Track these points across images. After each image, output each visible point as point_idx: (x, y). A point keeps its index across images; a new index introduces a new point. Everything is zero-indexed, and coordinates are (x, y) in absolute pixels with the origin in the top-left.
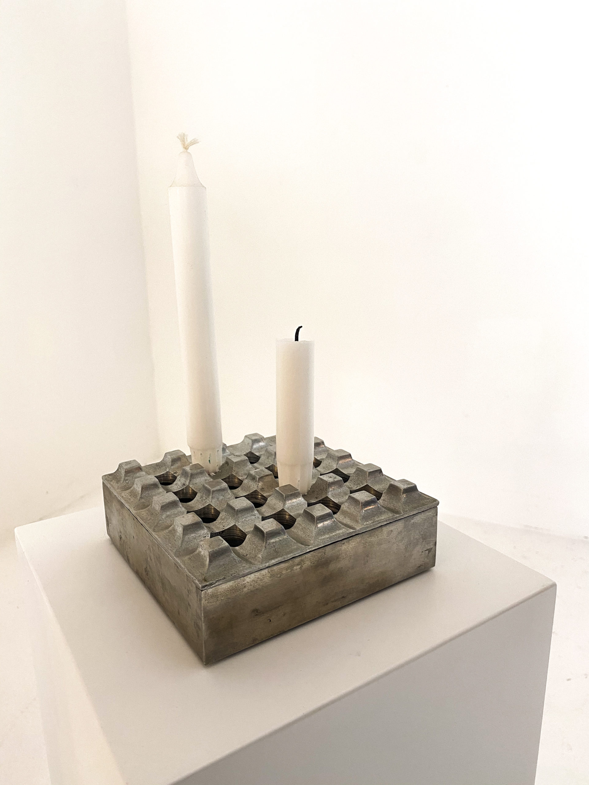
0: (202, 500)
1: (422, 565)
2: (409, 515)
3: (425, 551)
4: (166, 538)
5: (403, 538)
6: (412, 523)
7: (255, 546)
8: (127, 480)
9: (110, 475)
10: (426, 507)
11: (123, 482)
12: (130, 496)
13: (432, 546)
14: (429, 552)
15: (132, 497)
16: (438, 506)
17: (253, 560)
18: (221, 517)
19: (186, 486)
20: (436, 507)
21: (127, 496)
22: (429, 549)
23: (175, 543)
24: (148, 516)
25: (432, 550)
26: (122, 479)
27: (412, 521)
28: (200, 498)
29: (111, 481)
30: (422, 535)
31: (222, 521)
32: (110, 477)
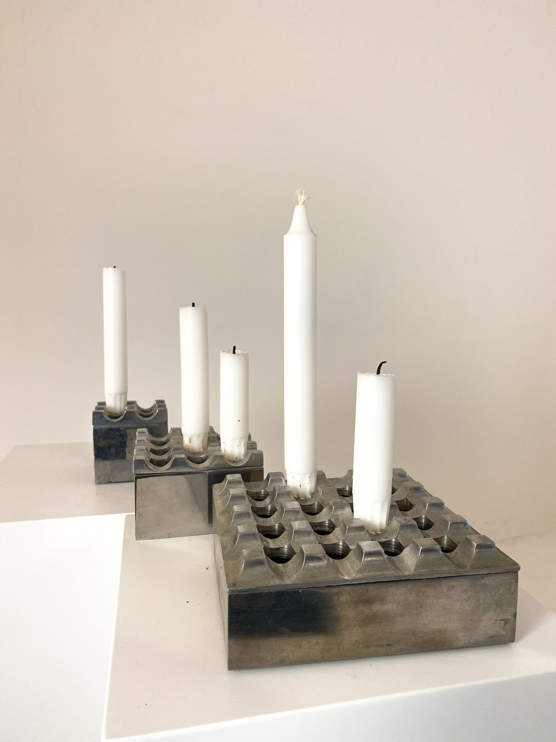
1: (496, 636)
2: (477, 574)
3: (501, 621)
5: (470, 598)
6: (482, 583)
10: (501, 570)
13: (510, 617)
14: (506, 623)
16: (519, 572)
17: (287, 578)
18: (283, 535)
20: (517, 572)
22: (505, 619)
25: (510, 622)
27: (482, 581)
28: (276, 516)
30: (496, 600)
31: (282, 540)
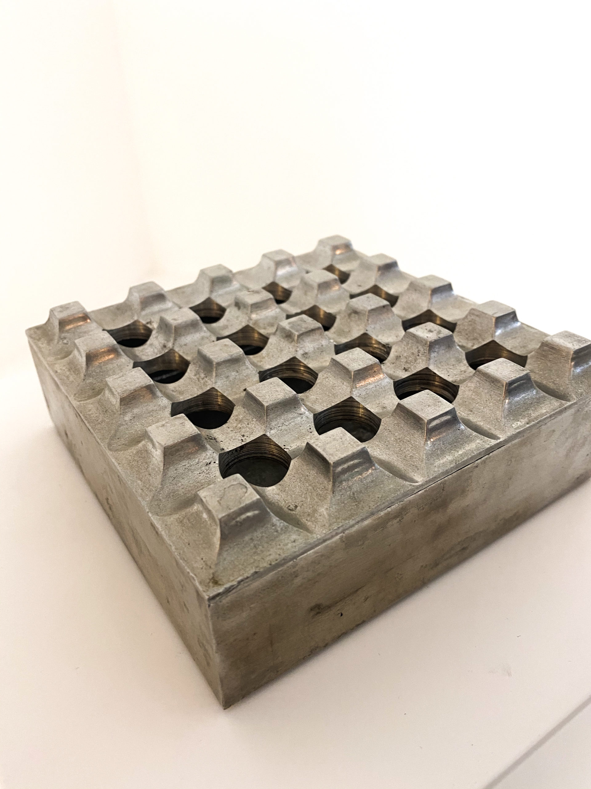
0: (198, 379)
4: (132, 467)
7: (310, 485)
8: (65, 338)
9: (38, 328)
11: (58, 343)
12: (69, 370)
15: (72, 373)
17: (309, 521)
18: (237, 416)
19: (169, 349)
21: (64, 370)
23: (149, 480)
24: (100, 414)
26: (56, 338)
28: (195, 375)
29: (39, 340)
31: (239, 425)
32: (39, 332)
